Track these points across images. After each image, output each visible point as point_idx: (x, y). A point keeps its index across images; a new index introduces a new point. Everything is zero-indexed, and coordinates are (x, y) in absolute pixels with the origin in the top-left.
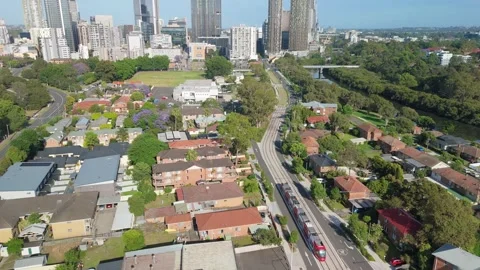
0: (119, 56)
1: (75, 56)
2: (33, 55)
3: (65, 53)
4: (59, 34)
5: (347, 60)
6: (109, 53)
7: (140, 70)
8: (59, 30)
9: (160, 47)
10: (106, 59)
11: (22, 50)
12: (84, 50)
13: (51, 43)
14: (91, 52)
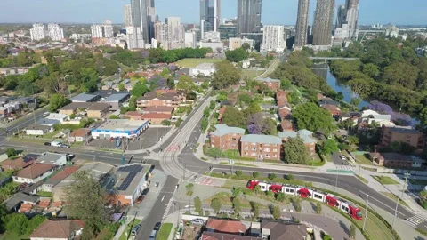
0: (175, 46)
1: (148, 46)
2: (122, 46)
3: (141, 44)
4: (139, 32)
5: (352, 53)
6: (169, 44)
7: (186, 57)
8: (138, 28)
9: (210, 41)
10: (167, 49)
11: (116, 43)
12: (154, 42)
13: (133, 37)
14: (159, 44)
